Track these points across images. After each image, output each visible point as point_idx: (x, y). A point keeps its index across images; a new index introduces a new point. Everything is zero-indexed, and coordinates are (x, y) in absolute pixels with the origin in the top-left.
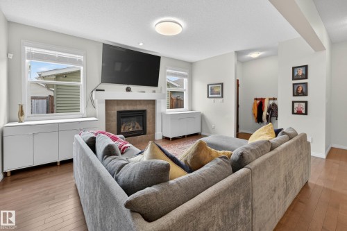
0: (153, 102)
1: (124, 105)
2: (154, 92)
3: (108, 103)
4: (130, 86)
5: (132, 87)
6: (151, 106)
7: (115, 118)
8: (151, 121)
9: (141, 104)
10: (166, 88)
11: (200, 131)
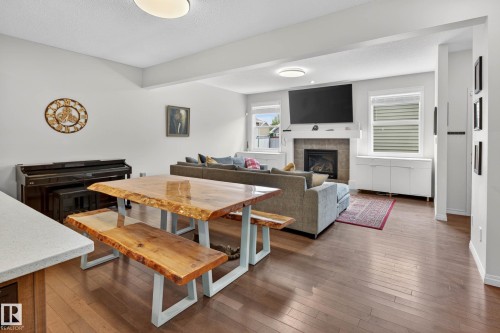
0: (346, 142)
1: (311, 144)
2: (347, 129)
3: (296, 141)
4: (318, 124)
6: (343, 146)
7: (302, 156)
8: (344, 164)
9: (330, 144)
10: (372, 122)
11: (429, 195)
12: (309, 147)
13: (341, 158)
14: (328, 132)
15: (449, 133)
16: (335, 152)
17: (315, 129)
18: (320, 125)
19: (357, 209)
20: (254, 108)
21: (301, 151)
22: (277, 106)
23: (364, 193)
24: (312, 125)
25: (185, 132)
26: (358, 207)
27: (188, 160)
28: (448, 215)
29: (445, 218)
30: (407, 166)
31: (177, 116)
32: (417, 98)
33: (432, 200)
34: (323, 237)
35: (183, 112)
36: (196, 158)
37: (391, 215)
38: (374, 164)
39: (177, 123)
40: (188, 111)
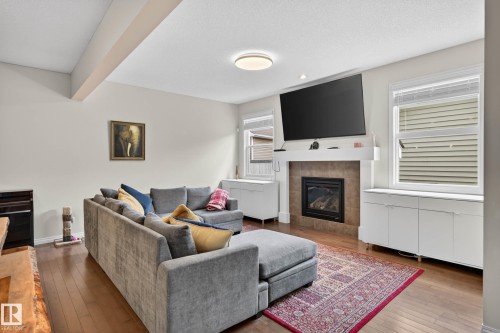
0: (355, 166)
1: (310, 169)
3: (291, 165)
4: (318, 140)
5: (321, 141)
6: (352, 172)
7: (299, 186)
8: (352, 200)
9: (334, 169)
12: (308, 174)
13: (348, 190)
14: (332, 150)
16: (342, 181)
17: (315, 146)
20: (246, 121)
21: (298, 179)
22: (270, 117)
24: (311, 142)
25: (140, 154)
31: (125, 135)
35: (134, 130)
38: (391, 203)
39: (125, 143)
40: (142, 128)
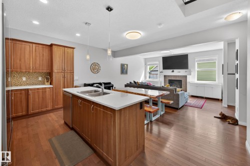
1: (171, 77)
2: (186, 72)
3: (165, 76)
6: (184, 78)
9: (179, 78)
10: (196, 69)
11: (220, 98)
12: (170, 79)
13: (183, 83)
15: (228, 74)
16: (181, 81)
17: (173, 71)
18: (175, 70)
19: (191, 102)
20: (148, 63)
21: (167, 80)
22: (158, 63)
23: (193, 96)
24: (172, 70)
25: (126, 73)
26: (191, 101)
27: (130, 83)
28: (228, 105)
29: (227, 106)
30: (211, 87)
31: (124, 67)
32: (215, 60)
33: (222, 100)
34: (181, 109)
35: (126, 66)
36: (133, 82)
37: (205, 104)
38: (197, 85)
39: (124, 70)
40: (127, 65)
